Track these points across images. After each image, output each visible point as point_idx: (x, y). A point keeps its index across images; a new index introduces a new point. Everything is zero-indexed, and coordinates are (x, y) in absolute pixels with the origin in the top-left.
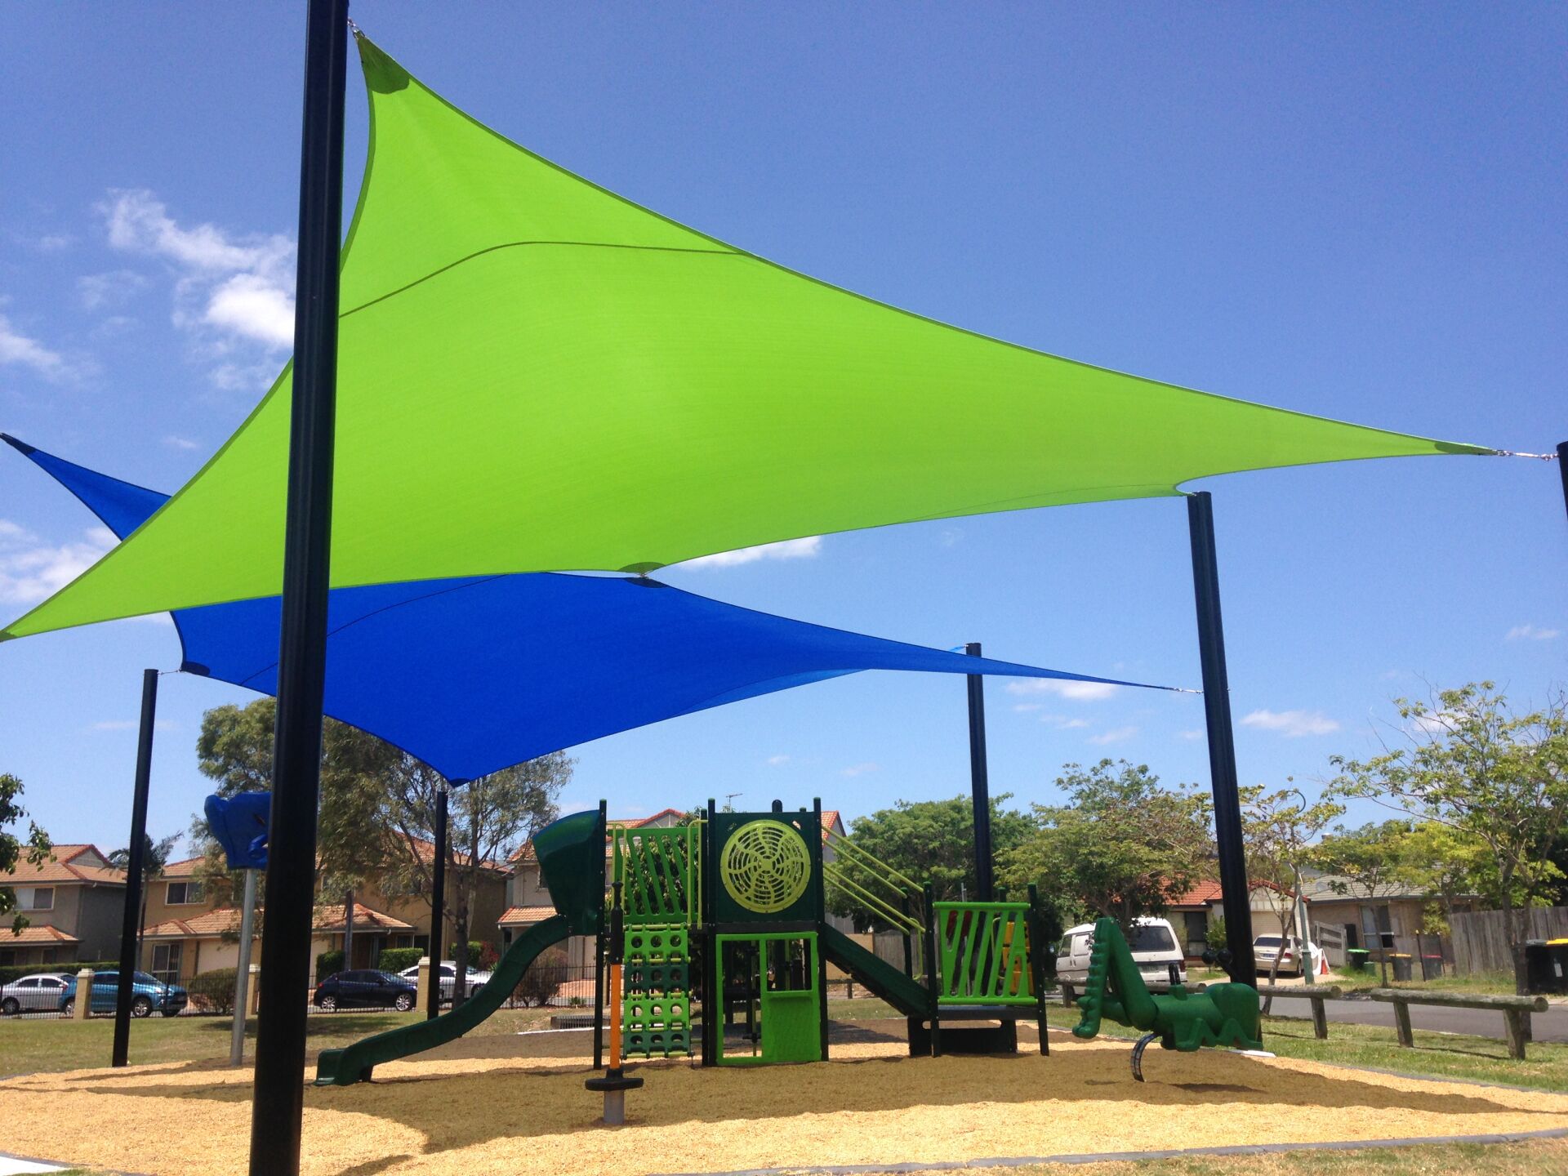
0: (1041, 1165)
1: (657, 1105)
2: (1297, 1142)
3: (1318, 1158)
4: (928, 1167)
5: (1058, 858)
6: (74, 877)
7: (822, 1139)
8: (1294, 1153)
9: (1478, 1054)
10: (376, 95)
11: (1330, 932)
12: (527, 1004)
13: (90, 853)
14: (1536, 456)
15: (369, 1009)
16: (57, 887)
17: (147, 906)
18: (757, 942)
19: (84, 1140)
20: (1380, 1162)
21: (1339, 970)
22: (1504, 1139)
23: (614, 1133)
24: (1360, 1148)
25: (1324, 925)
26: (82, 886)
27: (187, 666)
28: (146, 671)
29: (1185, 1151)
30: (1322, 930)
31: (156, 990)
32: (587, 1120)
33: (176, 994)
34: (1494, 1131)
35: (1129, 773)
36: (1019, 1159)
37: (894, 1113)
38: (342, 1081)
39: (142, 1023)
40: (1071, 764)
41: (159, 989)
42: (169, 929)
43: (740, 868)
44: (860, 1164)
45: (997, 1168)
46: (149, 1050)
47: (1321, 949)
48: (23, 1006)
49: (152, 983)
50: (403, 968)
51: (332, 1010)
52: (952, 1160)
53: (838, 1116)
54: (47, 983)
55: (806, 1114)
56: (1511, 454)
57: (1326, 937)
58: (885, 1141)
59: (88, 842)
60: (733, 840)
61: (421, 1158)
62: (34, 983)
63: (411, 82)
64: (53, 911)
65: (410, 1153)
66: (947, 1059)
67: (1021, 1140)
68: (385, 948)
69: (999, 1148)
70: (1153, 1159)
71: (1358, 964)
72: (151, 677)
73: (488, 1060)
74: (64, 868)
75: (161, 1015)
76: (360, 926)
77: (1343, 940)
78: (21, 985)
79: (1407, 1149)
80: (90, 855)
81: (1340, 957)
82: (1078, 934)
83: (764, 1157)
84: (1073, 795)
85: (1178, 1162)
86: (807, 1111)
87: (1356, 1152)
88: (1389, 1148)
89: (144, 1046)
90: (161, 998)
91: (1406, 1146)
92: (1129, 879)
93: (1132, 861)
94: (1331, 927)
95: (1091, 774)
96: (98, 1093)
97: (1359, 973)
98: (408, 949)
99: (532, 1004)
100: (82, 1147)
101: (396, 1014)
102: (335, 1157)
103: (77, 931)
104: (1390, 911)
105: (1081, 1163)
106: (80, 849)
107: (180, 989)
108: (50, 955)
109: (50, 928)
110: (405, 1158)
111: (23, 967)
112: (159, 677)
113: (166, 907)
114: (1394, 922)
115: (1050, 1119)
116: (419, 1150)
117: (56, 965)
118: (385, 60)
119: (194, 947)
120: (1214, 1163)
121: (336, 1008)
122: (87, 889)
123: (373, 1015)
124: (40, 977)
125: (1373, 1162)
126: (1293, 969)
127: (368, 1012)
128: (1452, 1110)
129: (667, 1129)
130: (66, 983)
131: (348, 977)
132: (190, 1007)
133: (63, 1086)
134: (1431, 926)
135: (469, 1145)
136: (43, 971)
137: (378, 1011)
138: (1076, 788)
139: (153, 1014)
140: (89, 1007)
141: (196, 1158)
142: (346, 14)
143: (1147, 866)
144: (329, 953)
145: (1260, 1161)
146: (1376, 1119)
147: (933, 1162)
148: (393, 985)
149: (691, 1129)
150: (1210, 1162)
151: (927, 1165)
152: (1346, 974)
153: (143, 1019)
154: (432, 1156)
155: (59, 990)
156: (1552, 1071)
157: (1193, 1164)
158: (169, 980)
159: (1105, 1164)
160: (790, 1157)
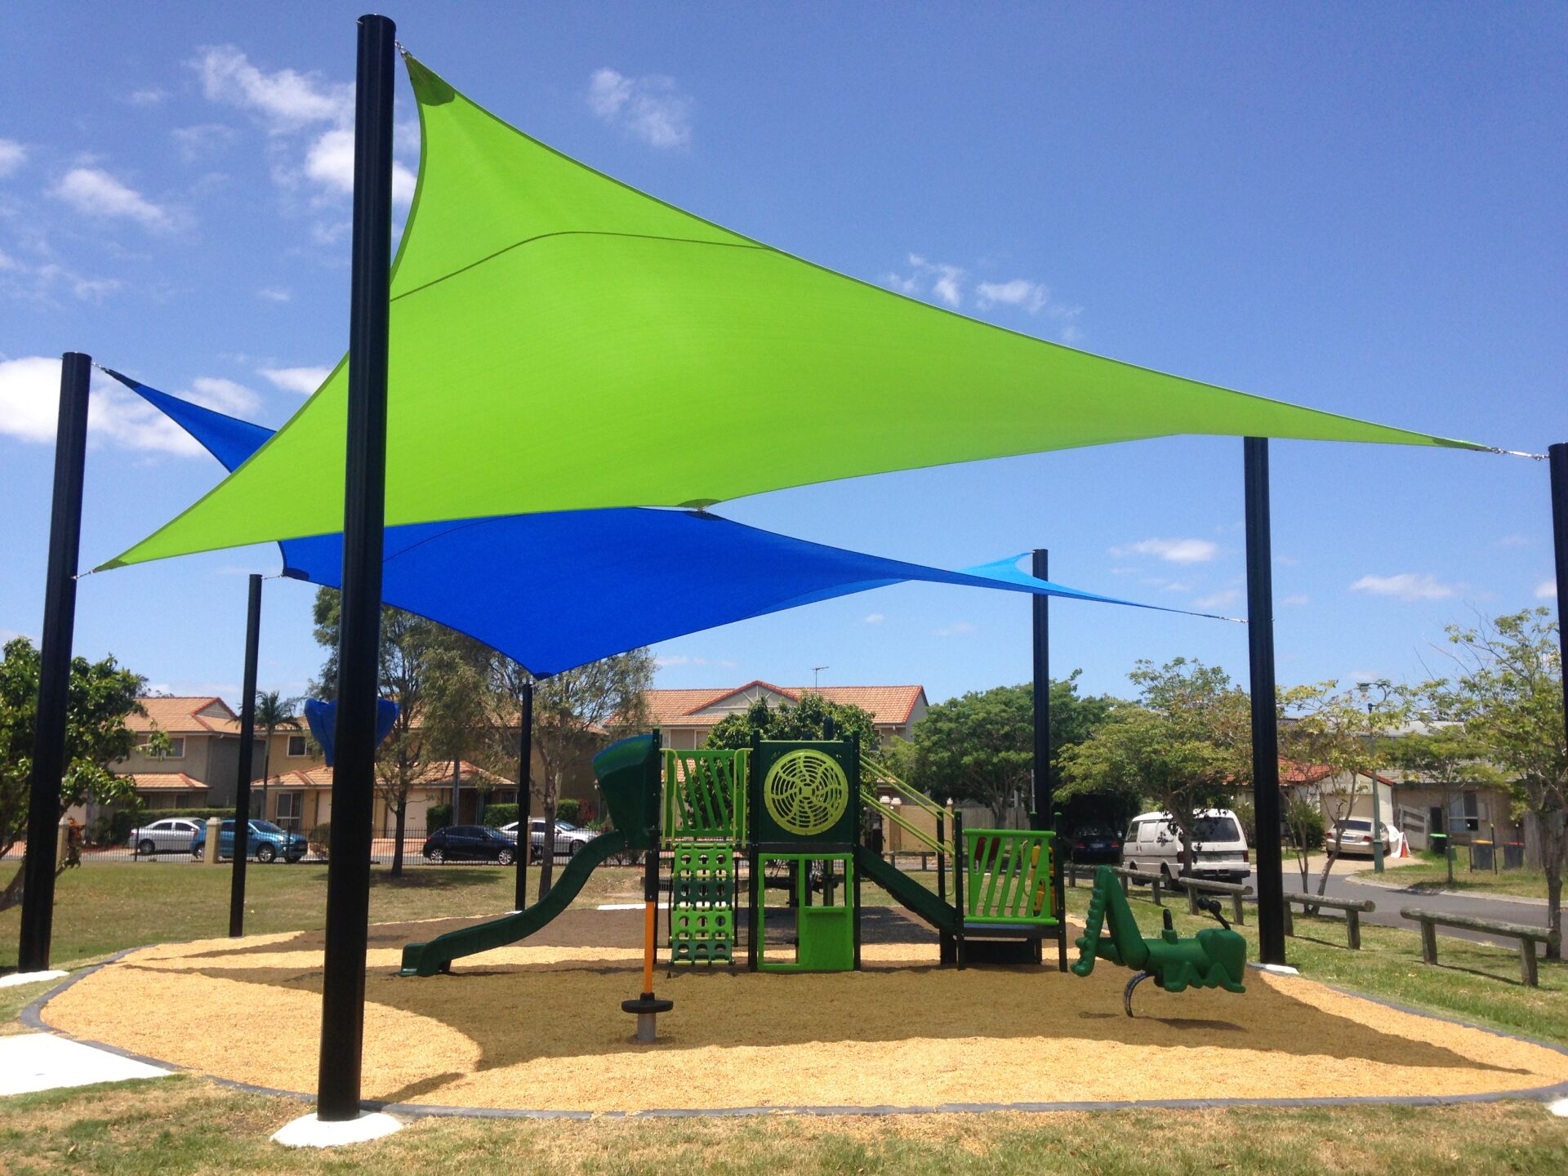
0: (1002, 1112)
1: (688, 1021)
2: (1244, 1097)
3: (1256, 1116)
4: (901, 1111)
5: (1120, 755)
6: (203, 729)
7: (817, 1074)
8: (1235, 1109)
9: (1494, 977)
10: (425, 107)
11: (1413, 816)
12: (620, 862)
13: (217, 705)
14: (1529, 455)
15: (474, 862)
16: (188, 737)
17: (270, 757)
18: (797, 861)
19: (191, 1037)
20: (1313, 1121)
21: (1420, 853)
22: (1437, 1102)
23: (641, 1056)
24: (1298, 1106)
25: (1408, 809)
26: (211, 737)
27: (289, 572)
28: (251, 576)
29: (1138, 1102)
30: (1405, 813)
31: (279, 838)
32: (625, 1034)
33: (298, 842)
34: (1435, 1092)
35: (1203, 673)
36: (984, 1105)
37: (892, 1044)
38: (424, 972)
39: (266, 870)
40: (1144, 660)
41: (281, 838)
42: (291, 779)
43: (782, 793)
44: (842, 1105)
45: (963, 1114)
46: (271, 899)
47: (1402, 833)
48: (158, 847)
49: (275, 832)
50: (506, 823)
51: (440, 862)
52: (925, 1104)
53: (839, 1047)
54: (180, 827)
55: (813, 1043)
56: (1505, 452)
57: (1409, 820)
58: (873, 1079)
59: (215, 696)
60: (776, 769)
61: (471, 1076)
62: (168, 826)
63: (457, 98)
64: (184, 760)
65: (461, 1071)
66: (971, 973)
67: (994, 1083)
68: (490, 803)
69: (971, 1092)
70: (1106, 1110)
71: (1439, 848)
72: (256, 582)
73: (559, 949)
74: (193, 720)
75: (284, 861)
76: (464, 783)
77: (1425, 825)
78: (156, 828)
79: (1343, 1108)
80: (217, 708)
81: (1421, 840)
82: (1145, 822)
83: (760, 1094)
84: (1145, 689)
85: (1127, 1114)
86: (815, 1039)
87: (1293, 1111)
88: (1326, 1106)
89: (267, 895)
90: (283, 846)
91: (1343, 1106)
92: (1193, 775)
93: (1194, 759)
94: (1415, 811)
95: (1163, 672)
96: (211, 976)
97: (1439, 857)
98: (511, 805)
99: (624, 863)
100: (189, 1045)
101: (497, 868)
102: (399, 1070)
103: (207, 777)
104: (1478, 795)
105: (1038, 1111)
106: (208, 701)
107: (301, 837)
108: (182, 799)
109: (181, 775)
110: (457, 1076)
111: (157, 811)
112: (263, 582)
113: (289, 759)
114: (1481, 807)
115: (1028, 1060)
116: (471, 1066)
117: (188, 810)
118: (431, 77)
119: (314, 796)
120: (1160, 1116)
121: (443, 860)
122: (215, 739)
123: (477, 868)
124: (174, 821)
125: (1305, 1121)
126: (1370, 851)
127: (472, 865)
128: (1411, 1061)
129: (686, 1054)
130: (197, 827)
131: (453, 832)
132: (310, 855)
133: (181, 964)
134: (1518, 812)
135: (513, 1063)
136: (176, 816)
137: (481, 864)
138: (1149, 683)
139: (277, 860)
140: (217, 853)
141: (282, 1064)
142: (393, 38)
143: (1211, 764)
144: (438, 807)
145: (1202, 1116)
146: (1331, 1071)
147: (907, 1105)
148: (495, 840)
149: (707, 1055)
150: (1157, 1115)
151: (900, 1109)
152: (1425, 857)
153: (267, 866)
154: (480, 1074)
155: (191, 833)
156: (1555, 1002)
157: (1139, 1117)
158: (292, 828)
159: (1061, 1113)
160: (784, 1094)
